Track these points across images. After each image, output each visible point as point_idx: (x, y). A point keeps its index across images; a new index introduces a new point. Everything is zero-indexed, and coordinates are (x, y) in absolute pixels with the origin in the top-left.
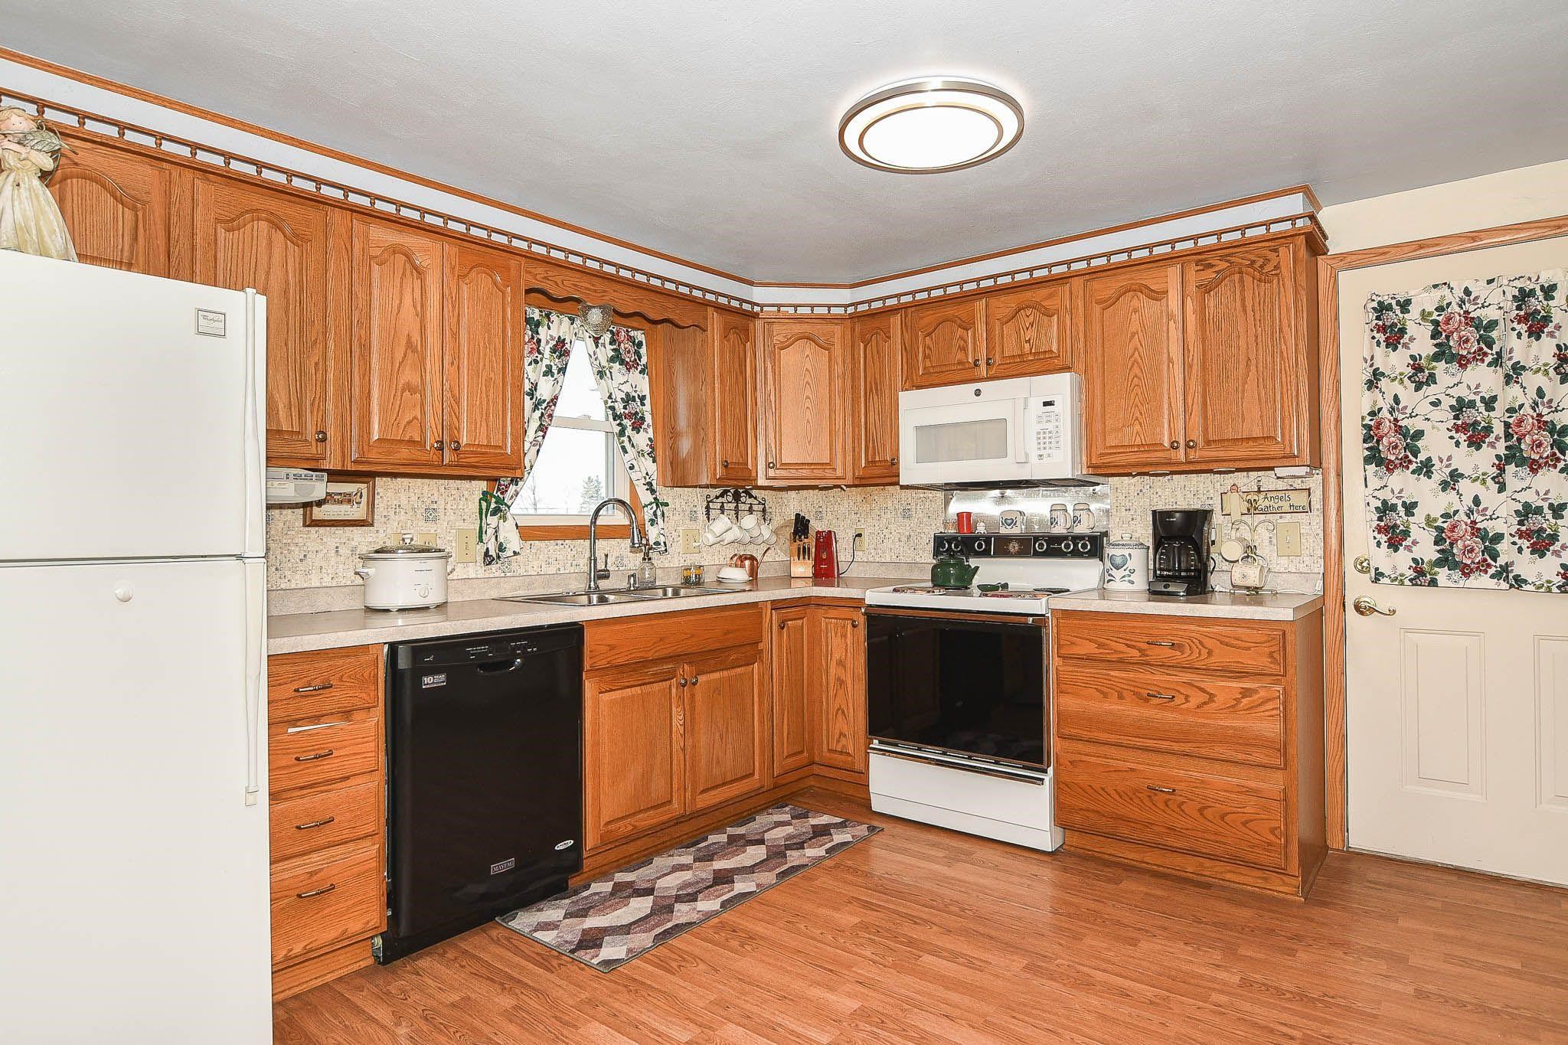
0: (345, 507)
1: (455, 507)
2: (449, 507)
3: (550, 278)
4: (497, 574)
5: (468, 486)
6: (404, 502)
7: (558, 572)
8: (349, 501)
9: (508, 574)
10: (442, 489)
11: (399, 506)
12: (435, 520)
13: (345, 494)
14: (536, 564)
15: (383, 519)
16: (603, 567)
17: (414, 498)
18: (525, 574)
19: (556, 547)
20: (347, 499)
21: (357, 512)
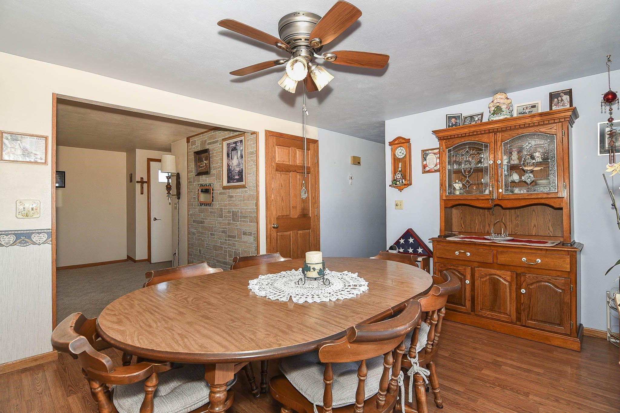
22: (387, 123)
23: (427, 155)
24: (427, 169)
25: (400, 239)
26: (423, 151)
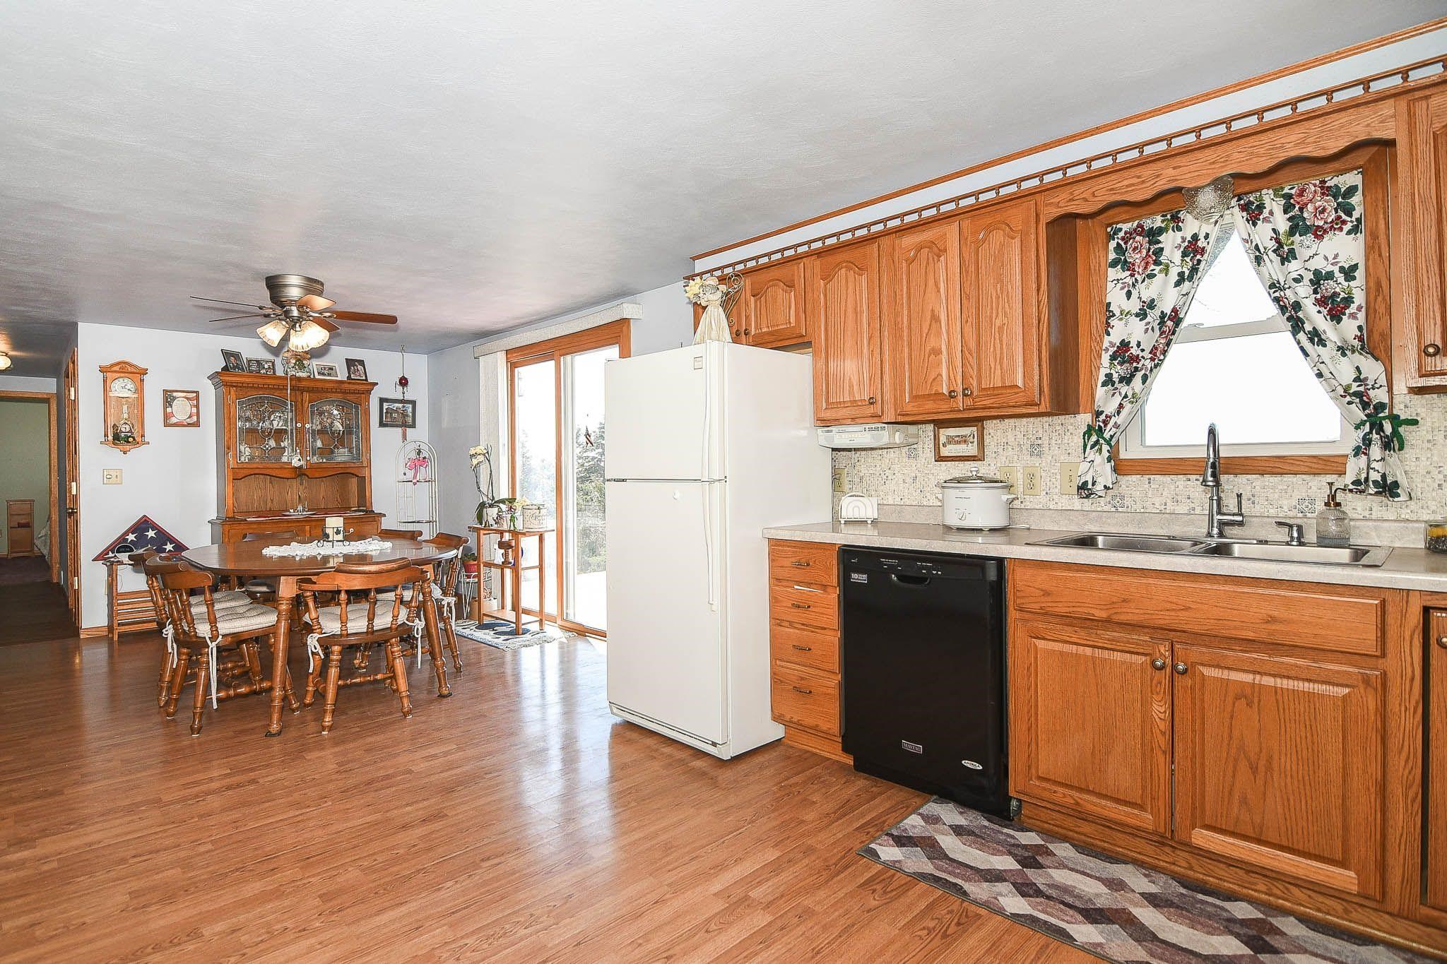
0: (963, 446)
1: (1060, 442)
2: (1053, 442)
3: (1076, 198)
4: (1106, 508)
5: (1072, 421)
6: (1011, 439)
7: (1192, 512)
8: (965, 441)
9: (1120, 509)
10: (1046, 426)
11: (1007, 443)
12: (1040, 455)
13: (962, 436)
14: (1157, 501)
15: (994, 455)
16: (1236, 511)
17: (1020, 436)
18: (1142, 510)
19: (1189, 483)
20: (963, 440)
21: (971, 449)
22: (80, 325)
23: (175, 398)
24: (174, 420)
25: (126, 533)
26: (165, 391)
